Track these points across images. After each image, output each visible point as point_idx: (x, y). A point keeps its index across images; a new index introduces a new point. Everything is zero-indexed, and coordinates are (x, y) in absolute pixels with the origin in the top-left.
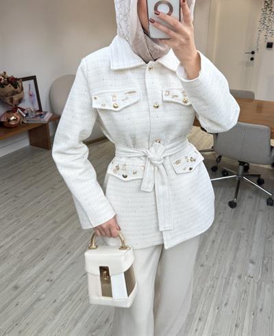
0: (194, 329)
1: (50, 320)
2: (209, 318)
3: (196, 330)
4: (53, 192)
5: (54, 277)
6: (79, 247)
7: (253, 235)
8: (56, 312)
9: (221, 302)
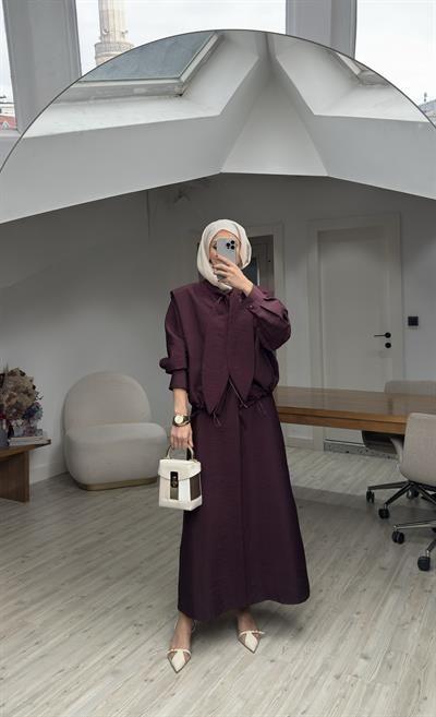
7: (375, 620)
9: (297, 709)
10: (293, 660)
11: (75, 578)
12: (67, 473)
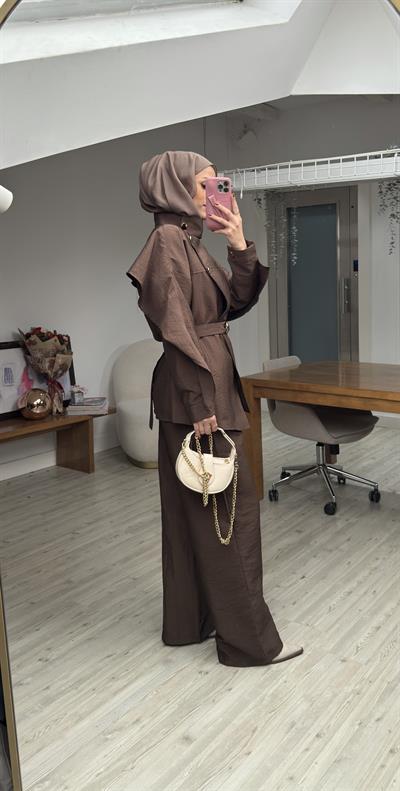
0: (304, 747)
1: (34, 712)
2: (338, 736)
3: (307, 750)
4: (73, 539)
5: (53, 655)
6: (104, 619)
8: (48, 701)
9: (370, 716)
10: (369, 661)
11: (127, 559)
12: (120, 447)
